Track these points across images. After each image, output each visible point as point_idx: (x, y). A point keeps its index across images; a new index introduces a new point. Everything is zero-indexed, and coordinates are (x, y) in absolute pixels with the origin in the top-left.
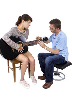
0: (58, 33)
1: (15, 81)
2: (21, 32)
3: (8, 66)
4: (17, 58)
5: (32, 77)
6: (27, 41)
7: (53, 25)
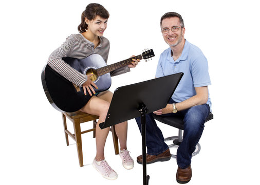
6: (105, 65)
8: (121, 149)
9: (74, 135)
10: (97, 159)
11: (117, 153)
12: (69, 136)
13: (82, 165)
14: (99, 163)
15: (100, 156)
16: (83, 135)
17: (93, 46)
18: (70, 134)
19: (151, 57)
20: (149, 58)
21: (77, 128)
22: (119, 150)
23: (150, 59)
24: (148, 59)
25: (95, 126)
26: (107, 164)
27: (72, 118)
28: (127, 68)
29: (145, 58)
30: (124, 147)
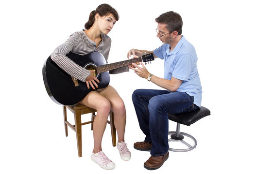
0: (177, 42)
1: (80, 155)
2: (92, 42)
3: (66, 119)
4: (84, 102)
5: (120, 144)
6: (106, 64)
7: (164, 25)
8: (119, 141)
9: (74, 126)
11: (114, 145)
17: (95, 46)
18: (70, 125)
20: (148, 61)
21: (78, 119)
25: (93, 118)
27: (73, 109)
29: (145, 61)
30: (122, 140)
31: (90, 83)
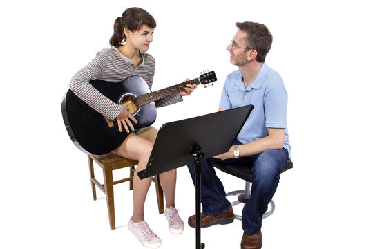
8: (168, 207)
9: (103, 186)
10: (134, 219)
11: (161, 211)
12: (97, 187)
13: (113, 226)
14: (137, 224)
15: (139, 216)
16: (115, 186)
17: (132, 66)
18: (99, 184)
19: (212, 81)
20: (208, 82)
21: (108, 176)
22: (165, 207)
23: (210, 84)
24: (207, 85)
25: (132, 174)
26: (147, 226)
27: (101, 163)
28: (178, 97)
29: (204, 83)
30: (172, 204)
31: (124, 123)
